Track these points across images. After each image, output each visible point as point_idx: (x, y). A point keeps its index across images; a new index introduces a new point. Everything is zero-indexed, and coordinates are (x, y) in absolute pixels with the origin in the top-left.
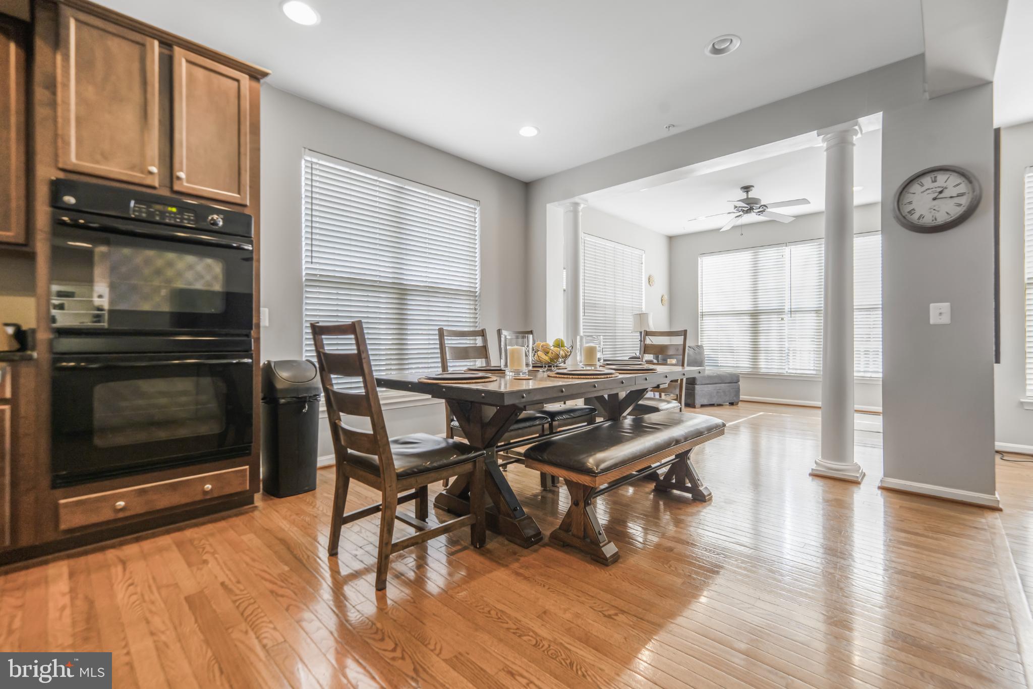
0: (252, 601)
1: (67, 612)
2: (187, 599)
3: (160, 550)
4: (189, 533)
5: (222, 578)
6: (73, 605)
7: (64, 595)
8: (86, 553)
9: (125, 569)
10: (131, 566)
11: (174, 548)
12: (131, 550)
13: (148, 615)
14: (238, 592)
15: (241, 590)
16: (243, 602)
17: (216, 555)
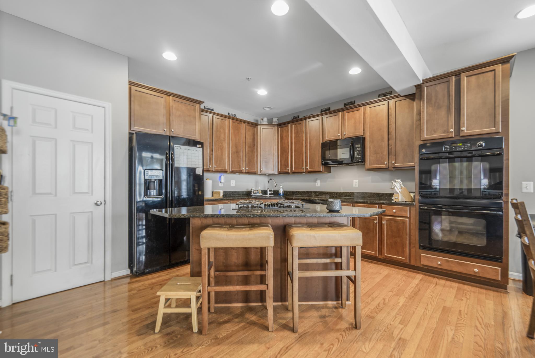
0: (465, 323)
1: (412, 289)
2: (444, 308)
3: (451, 287)
4: (466, 287)
5: (462, 309)
6: (415, 288)
7: (415, 284)
8: (429, 276)
9: (435, 286)
10: (437, 287)
11: (456, 289)
12: (442, 282)
13: (429, 303)
14: (463, 317)
15: (465, 317)
16: (461, 321)
17: (468, 300)
